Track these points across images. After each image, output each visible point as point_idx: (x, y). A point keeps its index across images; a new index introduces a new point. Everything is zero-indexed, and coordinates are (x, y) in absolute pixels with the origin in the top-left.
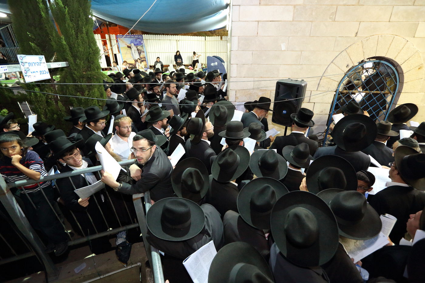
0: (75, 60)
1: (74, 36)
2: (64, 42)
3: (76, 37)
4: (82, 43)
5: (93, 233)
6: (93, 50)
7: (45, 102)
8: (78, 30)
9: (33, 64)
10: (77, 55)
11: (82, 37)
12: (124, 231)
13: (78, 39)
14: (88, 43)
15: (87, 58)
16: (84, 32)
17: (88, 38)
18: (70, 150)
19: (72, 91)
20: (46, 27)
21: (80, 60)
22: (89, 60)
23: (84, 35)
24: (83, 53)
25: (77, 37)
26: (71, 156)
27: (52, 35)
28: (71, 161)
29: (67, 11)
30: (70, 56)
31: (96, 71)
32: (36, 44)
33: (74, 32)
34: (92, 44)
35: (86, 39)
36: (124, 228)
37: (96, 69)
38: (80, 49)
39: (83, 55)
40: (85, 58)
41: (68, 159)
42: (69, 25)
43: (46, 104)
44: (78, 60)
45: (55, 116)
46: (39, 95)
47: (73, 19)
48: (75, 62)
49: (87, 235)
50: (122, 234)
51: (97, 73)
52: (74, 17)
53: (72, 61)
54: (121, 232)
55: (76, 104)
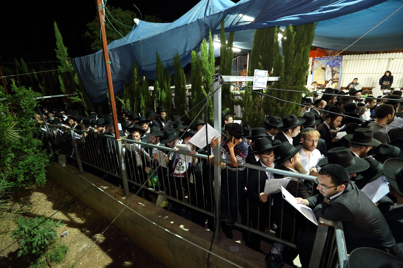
0: (286, 75)
1: (293, 56)
2: (283, 61)
3: (293, 57)
4: (297, 61)
5: (255, 227)
6: (304, 67)
7: (252, 106)
8: (298, 50)
9: (261, 76)
10: (289, 71)
11: (298, 56)
12: (282, 244)
13: (295, 58)
14: (301, 61)
15: (296, 75)
16: (302, 51)
17: (303, 57)
18: (269, 151)
19: (274, 101)
20: (273, 50)
21: (289, 76)
22: (297, 76)
23: (301, 55)
24: (294, 70)
25: (295, 56)
26: (268, 156)
27: (275, 57)
28: (265, 160)
29: (294, 35)
30: (283, 72)
31: (300, 86)
32: (262, 64)
33: (294, 52)
34: (304, 62)
35: (301, 58)
36: (283, 241)
37: (301, 84)
38: (294, 66)
39: (294, 72)
40: (294, 74)
41: (264, 157)
42: (291, 47)
43: (252, 109)
44: (288, 76)
45: (255, 119)
46: (251, 101)
47: (297, 41)
48: (285, 77)
49: (250, 226)
50: (278, 245)
51: (301, 87)
52: (298, 39)
53: (283, 77)
54: (278, 243)
55: (273, 112)
